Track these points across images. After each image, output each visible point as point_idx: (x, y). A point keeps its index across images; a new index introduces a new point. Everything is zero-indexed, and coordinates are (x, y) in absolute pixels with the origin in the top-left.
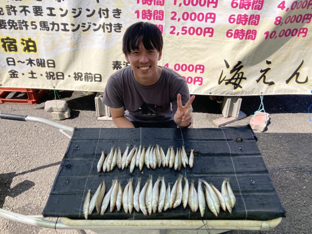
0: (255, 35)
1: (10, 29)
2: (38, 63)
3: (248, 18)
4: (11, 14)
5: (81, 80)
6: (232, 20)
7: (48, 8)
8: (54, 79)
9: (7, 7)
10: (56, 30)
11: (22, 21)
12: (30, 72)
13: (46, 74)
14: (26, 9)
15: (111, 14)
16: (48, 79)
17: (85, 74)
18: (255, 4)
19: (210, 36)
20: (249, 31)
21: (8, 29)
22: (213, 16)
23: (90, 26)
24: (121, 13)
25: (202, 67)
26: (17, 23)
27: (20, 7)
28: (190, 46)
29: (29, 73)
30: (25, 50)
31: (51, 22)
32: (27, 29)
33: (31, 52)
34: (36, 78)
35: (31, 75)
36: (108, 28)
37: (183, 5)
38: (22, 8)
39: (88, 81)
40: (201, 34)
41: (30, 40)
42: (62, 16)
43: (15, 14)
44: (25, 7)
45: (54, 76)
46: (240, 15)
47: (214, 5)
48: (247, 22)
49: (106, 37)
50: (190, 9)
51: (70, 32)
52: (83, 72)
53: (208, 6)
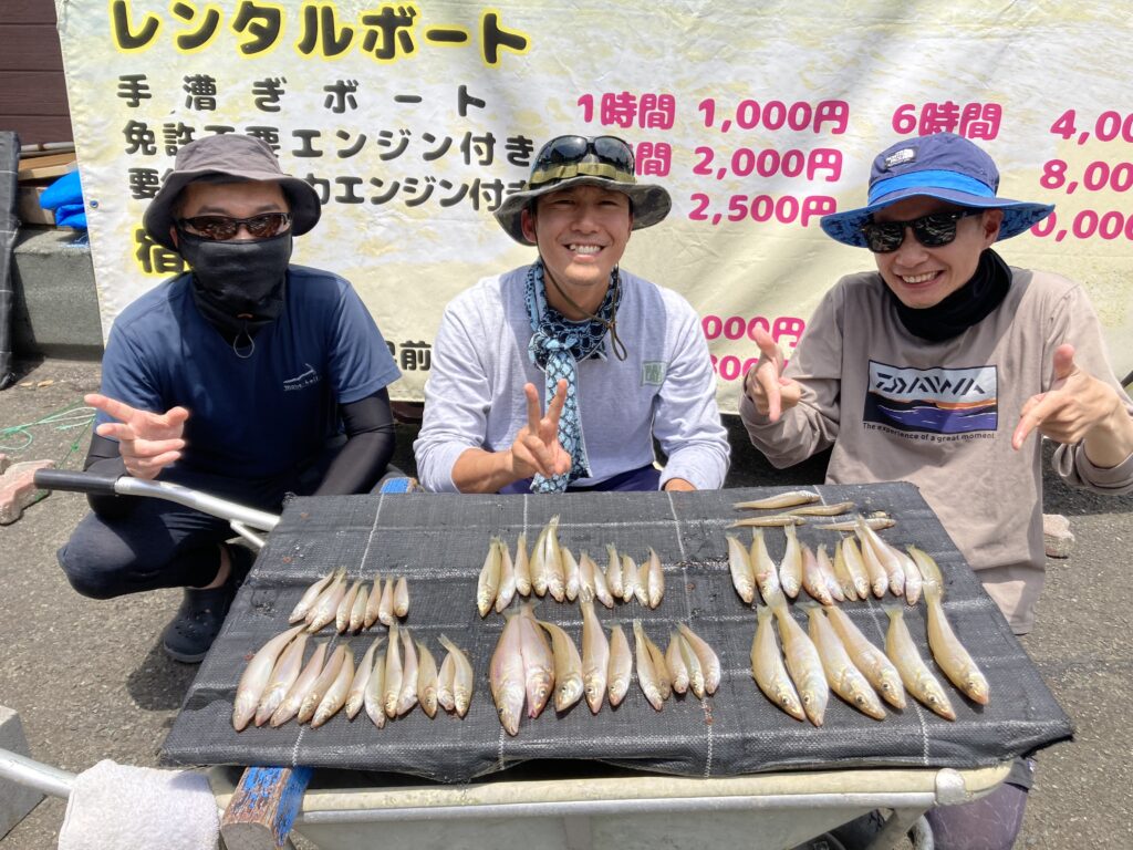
9: (169, 129)
15: (500, 151)
17: (403, 345)
18: (971, 122)
22: (832, 159)
23: (430, 190)
24: (531, 150)
25: (795, 327)
27: (208, 128)
36: (488, 197)
37: (735, 126)
39: (414, 368)
40: (792, 218)
42: (345, 154)
47: (836, 124)
49: (482, 224)
50: (759, 139)
51: (368, 204)
52: (399, 340)
53: (816, 129)
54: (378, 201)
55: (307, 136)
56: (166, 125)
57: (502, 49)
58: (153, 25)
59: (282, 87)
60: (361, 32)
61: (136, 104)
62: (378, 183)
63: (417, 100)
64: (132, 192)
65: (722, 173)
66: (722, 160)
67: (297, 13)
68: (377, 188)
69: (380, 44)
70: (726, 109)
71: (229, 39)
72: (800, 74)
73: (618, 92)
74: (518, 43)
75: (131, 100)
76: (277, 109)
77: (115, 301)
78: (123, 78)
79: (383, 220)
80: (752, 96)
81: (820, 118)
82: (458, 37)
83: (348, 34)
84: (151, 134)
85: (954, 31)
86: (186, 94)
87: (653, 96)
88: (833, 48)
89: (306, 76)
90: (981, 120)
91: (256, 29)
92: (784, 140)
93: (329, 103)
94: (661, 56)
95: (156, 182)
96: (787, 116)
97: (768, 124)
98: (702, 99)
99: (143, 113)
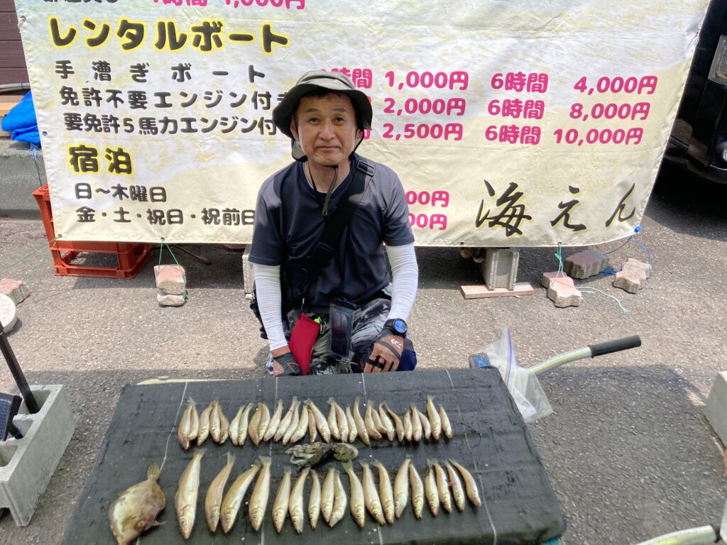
0: (538, 135)
1: (88, 130)
2: (133, 193)
3: (522, 106)
4: (90, 104)
5: (217, 223)
6: (494, 110)
7: (157, 94)
8: (164, 223)
9: (85, 91)
10: (171, 133)
11: (109, 117)
12: (118, 210)
13: (148, 215)
14: (118, 95)
15: (274, 102)
16: (151, 223)
17: (224, 211)
18: (533, 83)
19: (456, 139)
20: (526, 129)
21: (84, 131)
22: (460, 104)
23: (235, 123)
25: (444, 196)
26: (101, 121)
27: (108, 91)
28: (420, 158)
29: (116, 212)
31: (162, 119)
32: (117, 132)
33: (122, 174)
34: (130, 221)
35: (118, 217)
36: (269, 128)
37: (406, 86)
38: (111, 94)
39: (230, 224)
40: (439, 136)
41: (120, 152)
42: (185, 105)
43: (99, 105)
44: (115, 92)
45: (163, 217)
46: (507, 101)
47: (462, 85)
48: (522, 114)
49: (265, 142)
51: (200, 133)
52: (221, 208)
53: (451, 87)
54: (205, 131)
55: (163, 95)
56: (84, 89)
57: (274, 44)
58: (73, 33)
59: (147, 68)
60: (191, 37)
61: (65, 77)
62: (205, 120)
63: (226, 74)
64: (66, 127)
65: (400, 112)
66: (400, 105)
67: (154, 26)
68: (204, 123)
69: (202, 42)
70: (401, 76)
71: (115, 41)
72: (440, 57)
73: (340, 67)
74: (283, 41)
75: (63, 75)
76: (145, 81)
77: (59, 188)
78: (58, 62)
79: (208, 142)
80: (414, 69)
81: (452, 81)
82: (248, 38)
83: (184, 38)
84: (75, 94)
85: (521, 35)
86: (94, 72)
87: (359, 70)
88: (457, 42)
89: (161, 62)
90: (537, 82)
91: (130, 36)
92: (433, 93)
93: (174, 77)
94: (363, 48)
95: (80, 121)
96: (434, 80)
97: (424, 85)
98: (387, 71)
99: (70, 82)
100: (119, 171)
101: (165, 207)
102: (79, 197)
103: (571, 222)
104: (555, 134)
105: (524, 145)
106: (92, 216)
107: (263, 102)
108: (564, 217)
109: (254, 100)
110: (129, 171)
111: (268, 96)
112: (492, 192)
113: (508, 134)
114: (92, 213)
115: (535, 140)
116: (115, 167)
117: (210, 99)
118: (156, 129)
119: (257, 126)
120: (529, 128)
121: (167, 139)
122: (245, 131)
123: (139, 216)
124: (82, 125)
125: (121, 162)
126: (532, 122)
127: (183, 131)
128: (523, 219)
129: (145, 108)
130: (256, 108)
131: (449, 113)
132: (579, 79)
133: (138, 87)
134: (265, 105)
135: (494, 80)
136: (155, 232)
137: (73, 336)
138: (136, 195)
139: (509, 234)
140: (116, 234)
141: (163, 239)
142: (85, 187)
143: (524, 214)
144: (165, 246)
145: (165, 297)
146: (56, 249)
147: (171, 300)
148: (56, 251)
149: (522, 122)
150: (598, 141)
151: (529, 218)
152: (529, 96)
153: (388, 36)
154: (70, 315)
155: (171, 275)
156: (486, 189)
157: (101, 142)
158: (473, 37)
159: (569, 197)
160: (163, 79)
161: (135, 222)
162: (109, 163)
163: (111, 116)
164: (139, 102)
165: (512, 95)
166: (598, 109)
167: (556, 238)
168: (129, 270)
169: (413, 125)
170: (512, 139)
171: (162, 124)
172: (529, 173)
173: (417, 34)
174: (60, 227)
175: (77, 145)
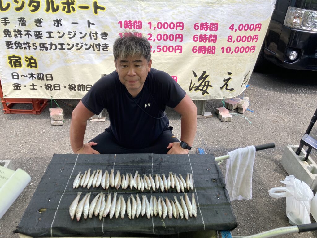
0: (215, 50)
1: (16, 48)
2: (38, 76)
3: (207, 37)
4: (17, 37)
5: (75, 90)
7: (47, 32)
8: (52, 90)
9: (15, 31)
10: (54, 50)
11: (26, 43)
12: (32, 84)
13: (45, 86)
14: (29, 33)
15: (99, 36)
16: (47, 90)
17: (77, 85)
18: (212, 27)
19: (180, 53)
20: (209, 47)
21: (14, 49)
22: (181, 36)
23: (82, 46)
24: (107, 35)
25: (175, 78)
26: (22, 44)
27: (25, 31)
28: (164, 61)
30: (28, 66)
31: (50, 43)
32: (30, 49)
33: (33, 68)
34: (37, 89)
35: (32, 87)
36: (97, 48)
37: (157, 28)
38: (26, 32)
39: (81, 91)
40: (172, 51)
41: (32, 58)
42: (60, 37)
43: (21, 37)
44: (28, 31)
45: (52, 87)
46: (201, 35)
47: (181, 28)
48: (208, 41)
49: (96, 54)
50: (162, 31)
51: (66, 50)
52: (76, 84)
53: (176, 29)
54: (69, 49)
55: (50, 33)
57: (99, 10)
58: (9, 5)
59: (42, 21)
60: (61, 7)
61: (6, 25)
62: (69, 45)
63: (77, 23)
64: (6, 47)
65: (154, 40)
66: (154, 37)
67: (44, 2)
68: (68, 46)
69: (66, 9)
70: (154, 24)
71: (27, 9)
72: (171, 16)
73: (128, 20)
74: (103, 9)
75: (4, 24)
76: (41, 26)
77: (4, 75)
78: (2, 18)
79: (70, 54)
80: (160, 21)
81: (177, 26)
82: (87, 7)
83: (58, 7)
84: (10, 32)
85: (206, 6)
86: (19, 22)
87: (136, 21)
88: (178, 9)
89: (48, 18)
90: (214, 27)
91: (34, 6)
92: (169, 32)
93: (55, 24)
94: (138, 11)
95: (13, 44)
96: (169, 26)
97: (164, 28)
98: (148, 22)
99: (8, 27)
100: (32, 67)
101: (52, 83)
102: (14, 78)
103: (228, 88)
104: (221, 49)
105: (209, 54)
106: (20, 87)
107: (94, 36)
108: (225, 86)
109: (90, 35)
110: (36, 67)
111: (96, 34)
112: (195, 76)
113: (202, 50)
114: (19, 86)
115: (213, 52)
116: (29, 65)
117: (71, 35)
118: (47, 48)
119: (92, 47)
120: (211, 47)
121: (52, 53)
122: (86, 49)
123: (41, 87)
124: (13, 46)
125: (32, 63)
126: (212, 44)
127: (59, 49)
128: (209, 87)
129: (42, 38)
130: (91, 39)
131: (176, 41)
132: (231, 25)
133: (38, 29)
134: (95, 38)
135: (195, 26)
136: (49, 94)
137: (14, 140)
138: (40, 78)
139: (203, 94)
140: (31, 95)
141: (52, 97)
142: (16, 74)
143: (209, 85)
144: (53, 100)
145: (54, 122)
146: (4, 102)
147: (58, 123)
148: (4, 103)
149: (208, 44)
150: (239, 52)
151: (211, 86)
152: (210, 33)
153: (148, 6)
154: (12, 130)
155: (57, 112)
156: (193, 75)
157: (22, 54)
158: (185, 7)
159: (227, 77)
160: (50, 25)
161: (39, 89)
162: (27, 63)
163: (27, 42)
164: (39, 36)
165: (203, 32)
166: (239, 38)
167: (223, 95)
168: (38, 111)
169: (160, 46)
170: (204, 52)
171: (50, 46)
172: (211, 66)
173: (161, 6)
174: (6, 92)
175: (12, 56)
